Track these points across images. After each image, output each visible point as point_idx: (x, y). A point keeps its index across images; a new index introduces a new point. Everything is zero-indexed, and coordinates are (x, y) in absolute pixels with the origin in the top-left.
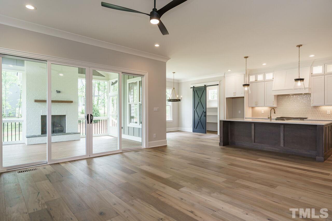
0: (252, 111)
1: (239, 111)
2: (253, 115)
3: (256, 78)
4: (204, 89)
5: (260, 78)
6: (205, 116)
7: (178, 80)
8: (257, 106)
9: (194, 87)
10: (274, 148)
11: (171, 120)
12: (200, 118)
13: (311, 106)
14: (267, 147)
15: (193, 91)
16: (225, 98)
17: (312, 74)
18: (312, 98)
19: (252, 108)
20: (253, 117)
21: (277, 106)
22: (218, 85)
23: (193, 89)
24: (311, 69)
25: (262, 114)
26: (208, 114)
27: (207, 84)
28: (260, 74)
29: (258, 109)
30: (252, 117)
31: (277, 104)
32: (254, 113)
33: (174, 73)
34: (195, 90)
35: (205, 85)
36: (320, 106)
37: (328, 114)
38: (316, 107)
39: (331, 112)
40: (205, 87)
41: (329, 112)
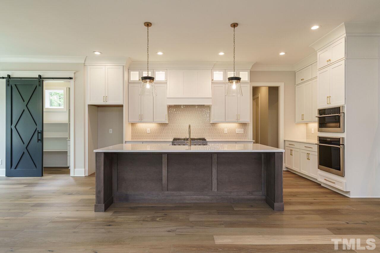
0: (132, 129)
1: (110, 130)
2: (133, 137)
4: (38, 84)
6: (41, 140)
8: (141, 121)
9: (9, 76)
10: (202, 197)
12: (26, 144)
13: (211, 122)
14: (189, 197)
15: (8, 85)
16: (87, 105)
17: (213, 80)
19: (133, 124)
20: (134, 139)
22: (71, 78)
23: (8, 81)
24: (212, 74)
25: (148, 133)
26: (46, 135)
27: (44, 74)
28: (146, 70)
29: (141, 126)
30: (132, 139)
31: (169, 119)
32: (135, 134)
34: (12, 83)
35: (40, 76)
36: (217, 123)
37: (225, 134)
38: (213, 125)
39: (228, 130)
40: (41, 79)
41: (226, 131)
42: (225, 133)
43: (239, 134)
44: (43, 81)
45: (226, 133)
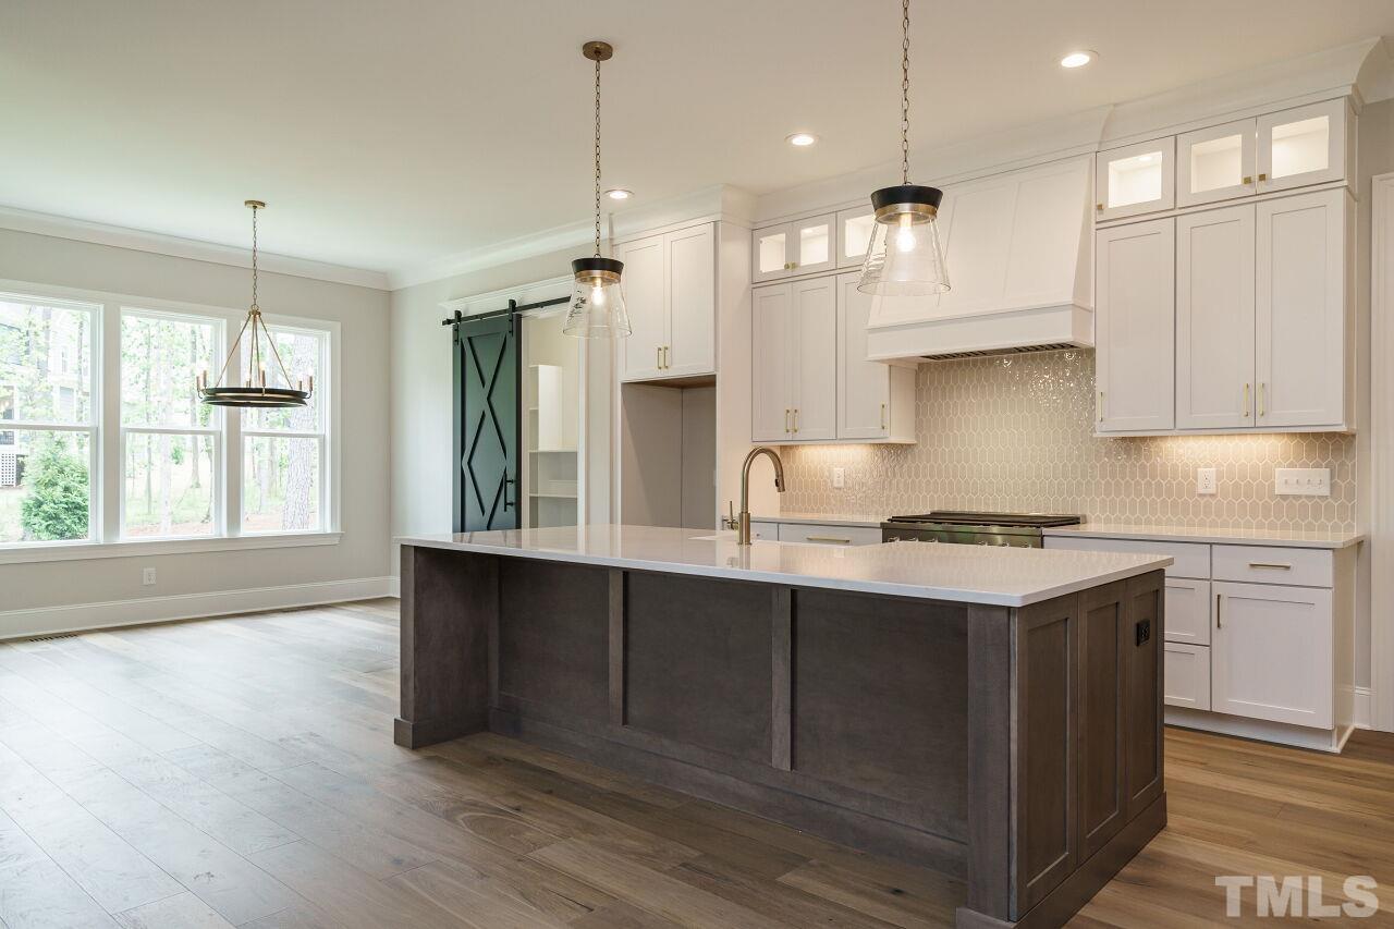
3: (793, 246)
4: (505, 328)
5: (815, 248)
7: (384, 275)
8: (796, 436)
9: (458, 314)
11: (329, 531)
12: (487, 515)
13: (1098, 434)
15: (456, 341)
16: (620, 386)
17: (1100, 207)
18: (1101, 383)
19: (784, 451)
20: (788, 511)
21: (917, 437)
23: (456, 330)
24: (1098, 179)
27: (524, 296)
28: (812, 218)
29: (811, 457)
31: (918, 427)
32: (791, 489)
33: (256, 205)
34: (463, 336)
35: (512, 303)
36: (1152, 438)
37: (1200, 495)
38: (1132, 445)
39: (1219, 476)
40: (515, 313)
41: (1207, 481)
42: (1201, 491)
43: (1297, 497)
44: (520, 317)
45: (1212, 490)
